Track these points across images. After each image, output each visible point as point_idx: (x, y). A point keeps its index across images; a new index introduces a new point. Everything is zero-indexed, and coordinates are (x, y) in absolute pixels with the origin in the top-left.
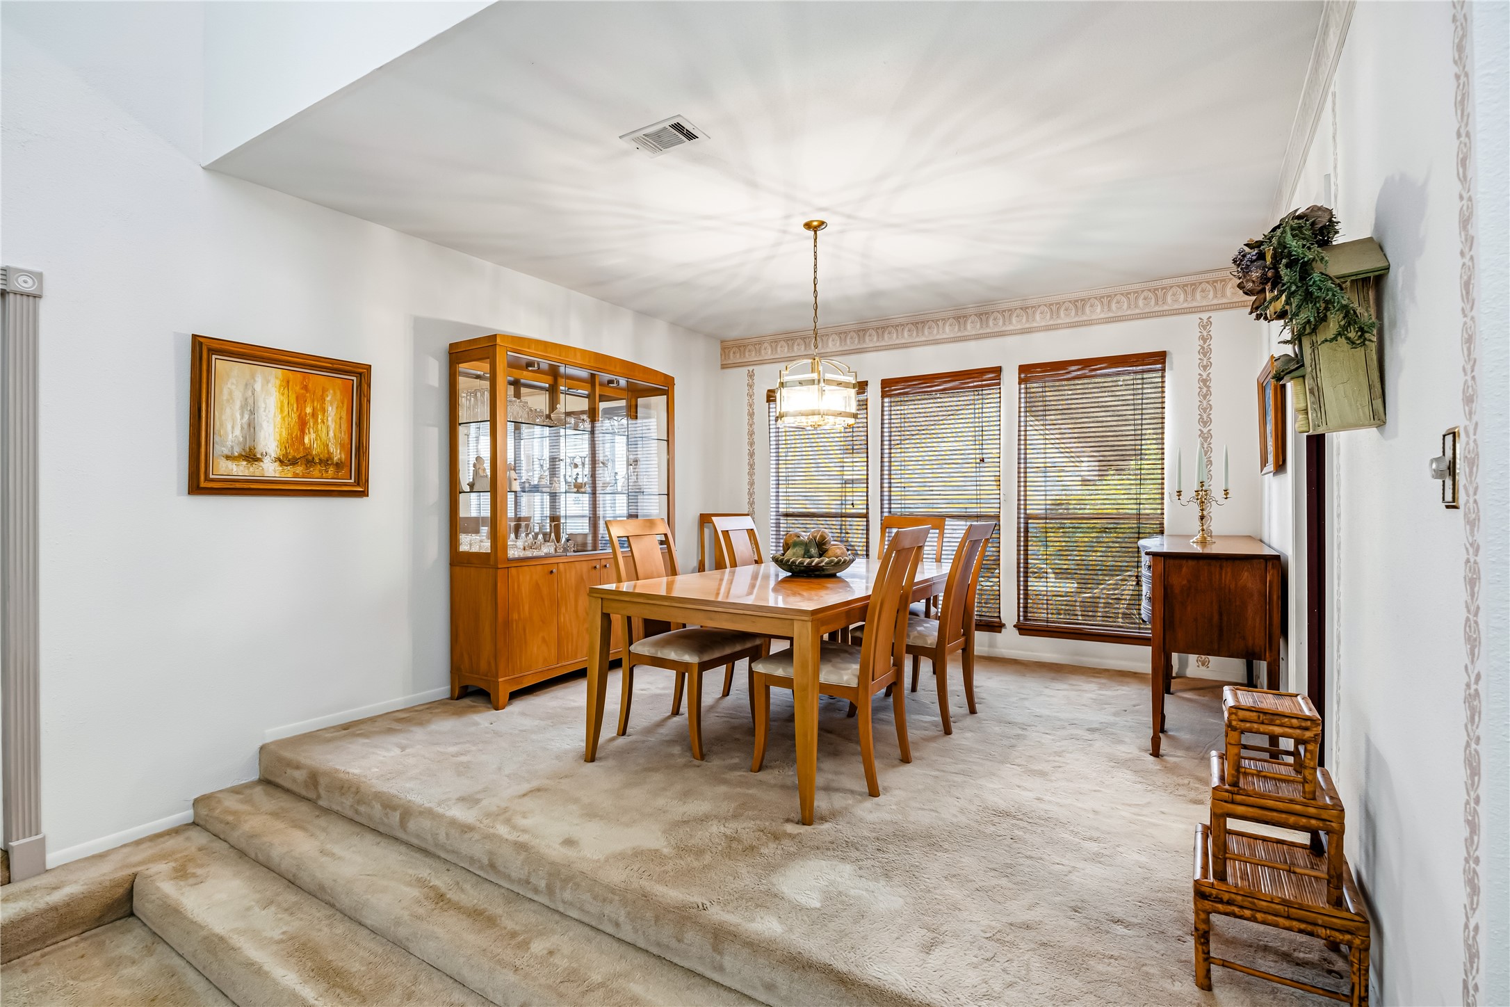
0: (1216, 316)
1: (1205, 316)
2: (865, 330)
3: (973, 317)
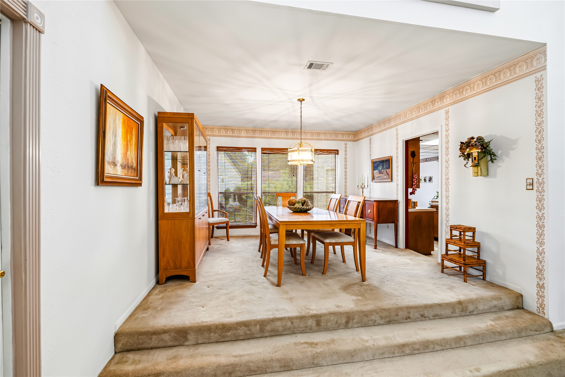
0: (348, 143)
1: (346, 142)
2: (255, 131)
3: (290, 133)
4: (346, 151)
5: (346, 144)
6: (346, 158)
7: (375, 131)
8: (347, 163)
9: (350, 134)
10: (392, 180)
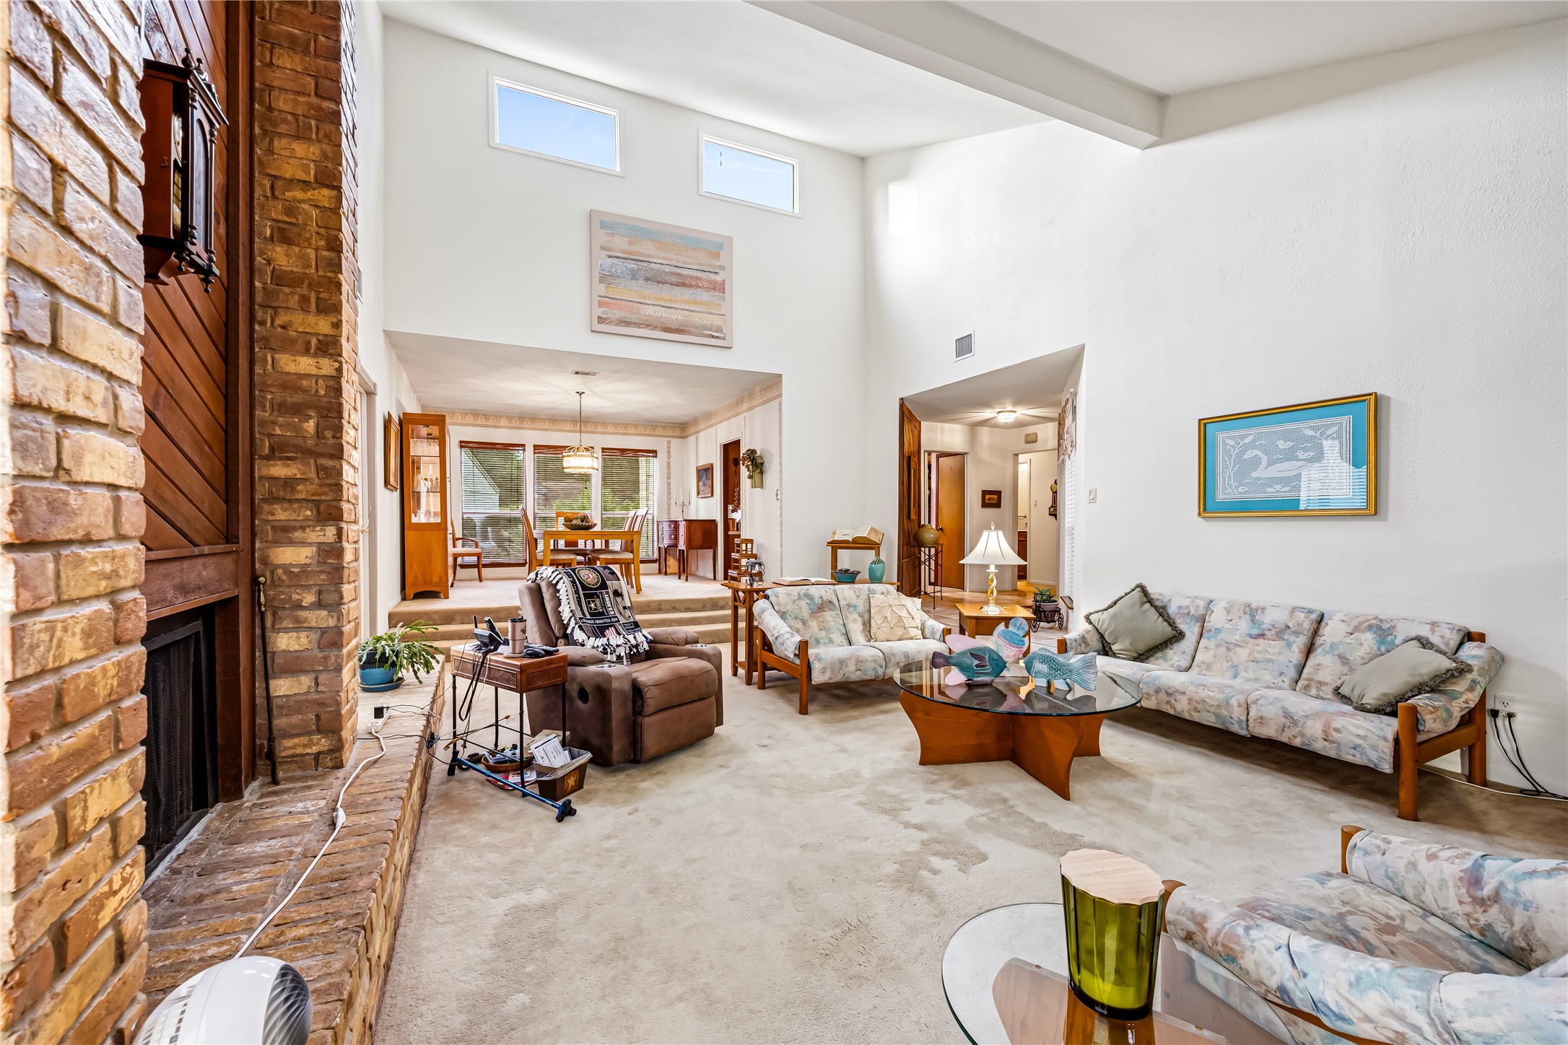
0: (672, 440)
1: (668, 440)
2: (524, 418)
4: (669, 452)
5: (669, 442)
6: (669, 463)
7: (701, 426)
8: (672, 470)
9: (675, 427)
10: (712, 495)
